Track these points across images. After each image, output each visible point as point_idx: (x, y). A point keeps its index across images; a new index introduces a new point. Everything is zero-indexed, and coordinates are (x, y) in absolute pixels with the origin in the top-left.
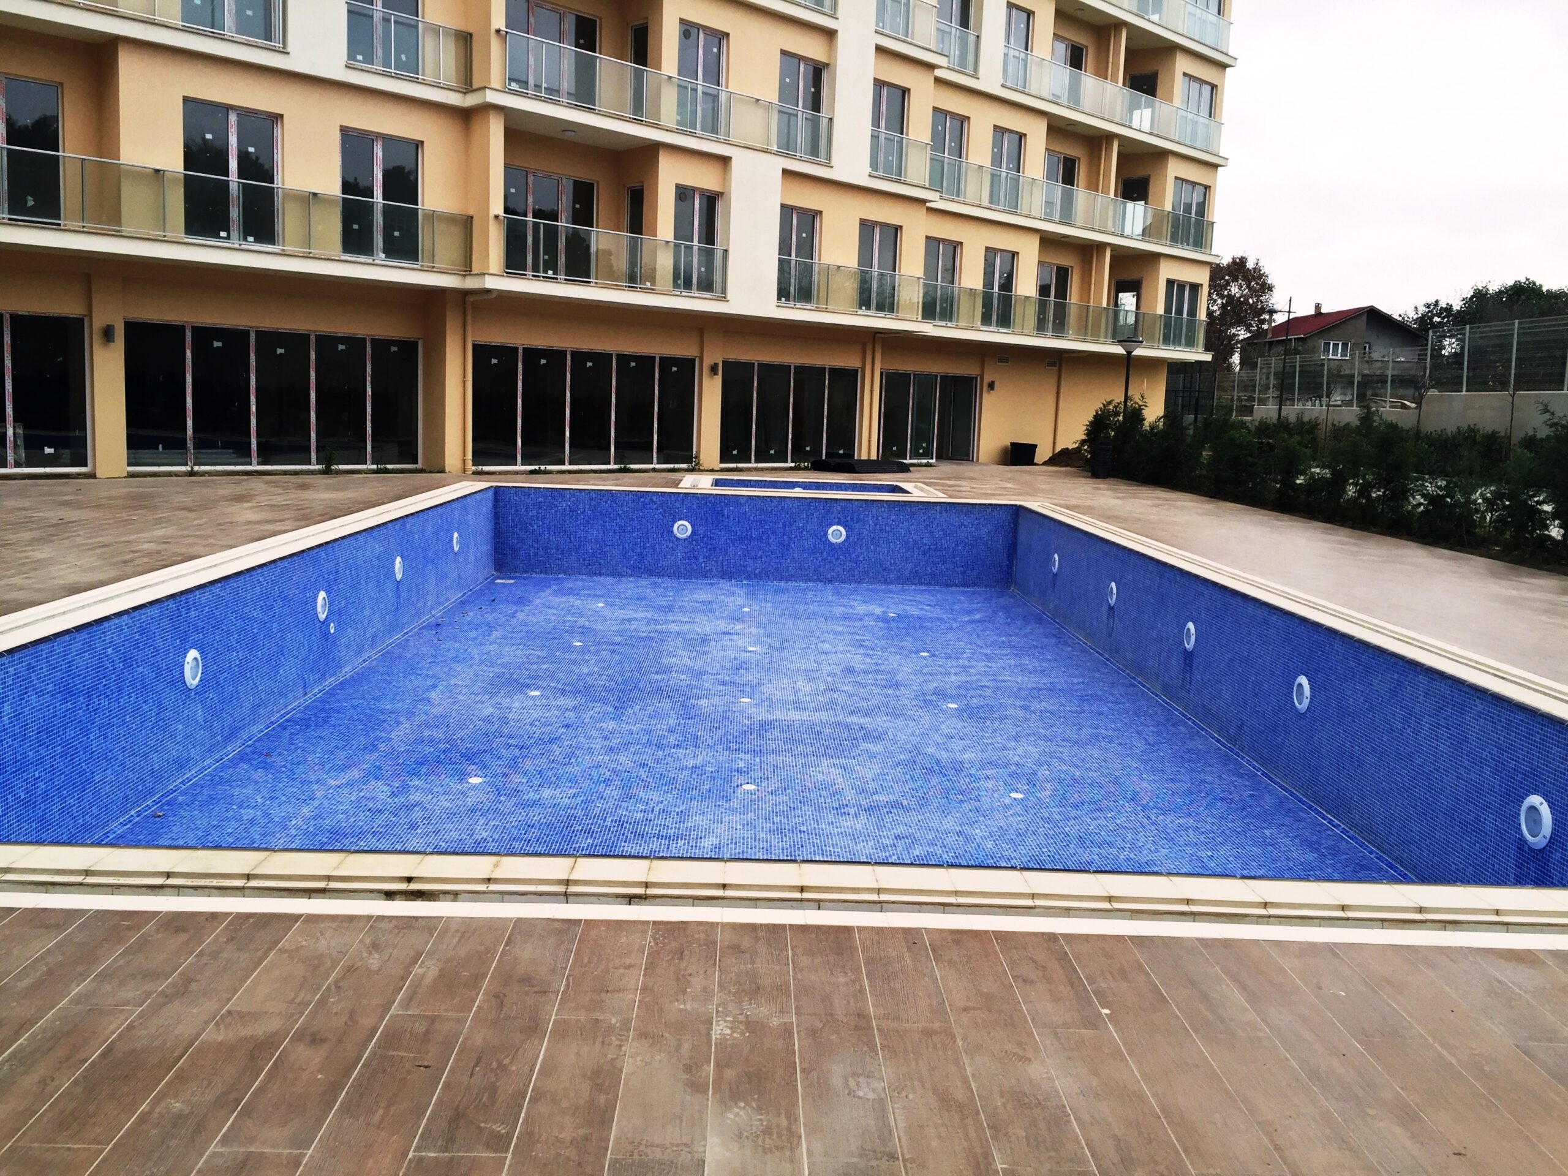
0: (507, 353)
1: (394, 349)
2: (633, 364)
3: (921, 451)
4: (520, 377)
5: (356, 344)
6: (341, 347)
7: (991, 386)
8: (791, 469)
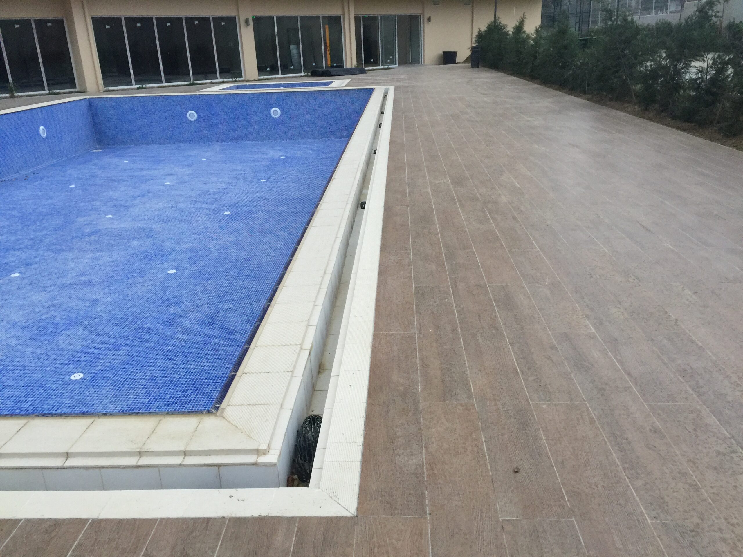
0: (115, 21)
1: (49, 24)
2: (196, 22)
3: (389, 61)
4: (126, 35)
5: (25, 23)
6: (17, 26)
7: (429, 20)
8: (302, 76)
